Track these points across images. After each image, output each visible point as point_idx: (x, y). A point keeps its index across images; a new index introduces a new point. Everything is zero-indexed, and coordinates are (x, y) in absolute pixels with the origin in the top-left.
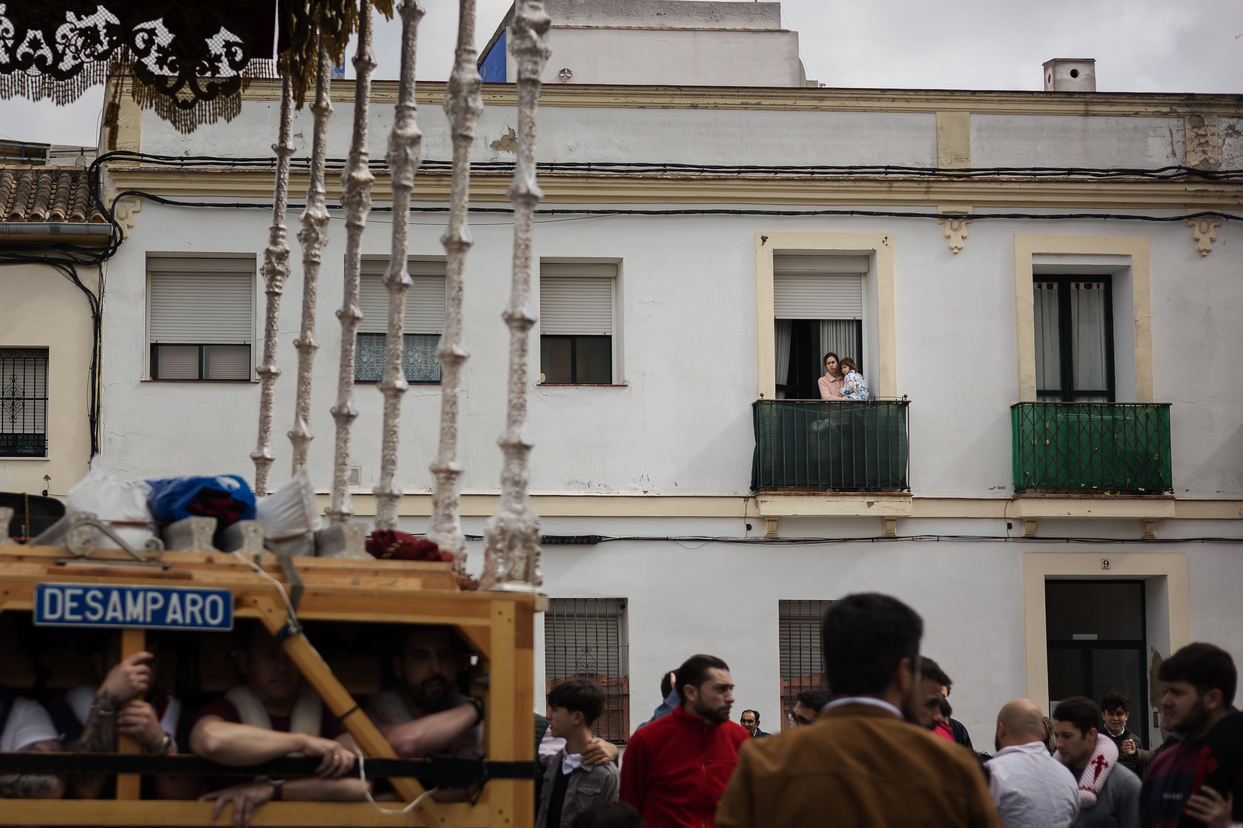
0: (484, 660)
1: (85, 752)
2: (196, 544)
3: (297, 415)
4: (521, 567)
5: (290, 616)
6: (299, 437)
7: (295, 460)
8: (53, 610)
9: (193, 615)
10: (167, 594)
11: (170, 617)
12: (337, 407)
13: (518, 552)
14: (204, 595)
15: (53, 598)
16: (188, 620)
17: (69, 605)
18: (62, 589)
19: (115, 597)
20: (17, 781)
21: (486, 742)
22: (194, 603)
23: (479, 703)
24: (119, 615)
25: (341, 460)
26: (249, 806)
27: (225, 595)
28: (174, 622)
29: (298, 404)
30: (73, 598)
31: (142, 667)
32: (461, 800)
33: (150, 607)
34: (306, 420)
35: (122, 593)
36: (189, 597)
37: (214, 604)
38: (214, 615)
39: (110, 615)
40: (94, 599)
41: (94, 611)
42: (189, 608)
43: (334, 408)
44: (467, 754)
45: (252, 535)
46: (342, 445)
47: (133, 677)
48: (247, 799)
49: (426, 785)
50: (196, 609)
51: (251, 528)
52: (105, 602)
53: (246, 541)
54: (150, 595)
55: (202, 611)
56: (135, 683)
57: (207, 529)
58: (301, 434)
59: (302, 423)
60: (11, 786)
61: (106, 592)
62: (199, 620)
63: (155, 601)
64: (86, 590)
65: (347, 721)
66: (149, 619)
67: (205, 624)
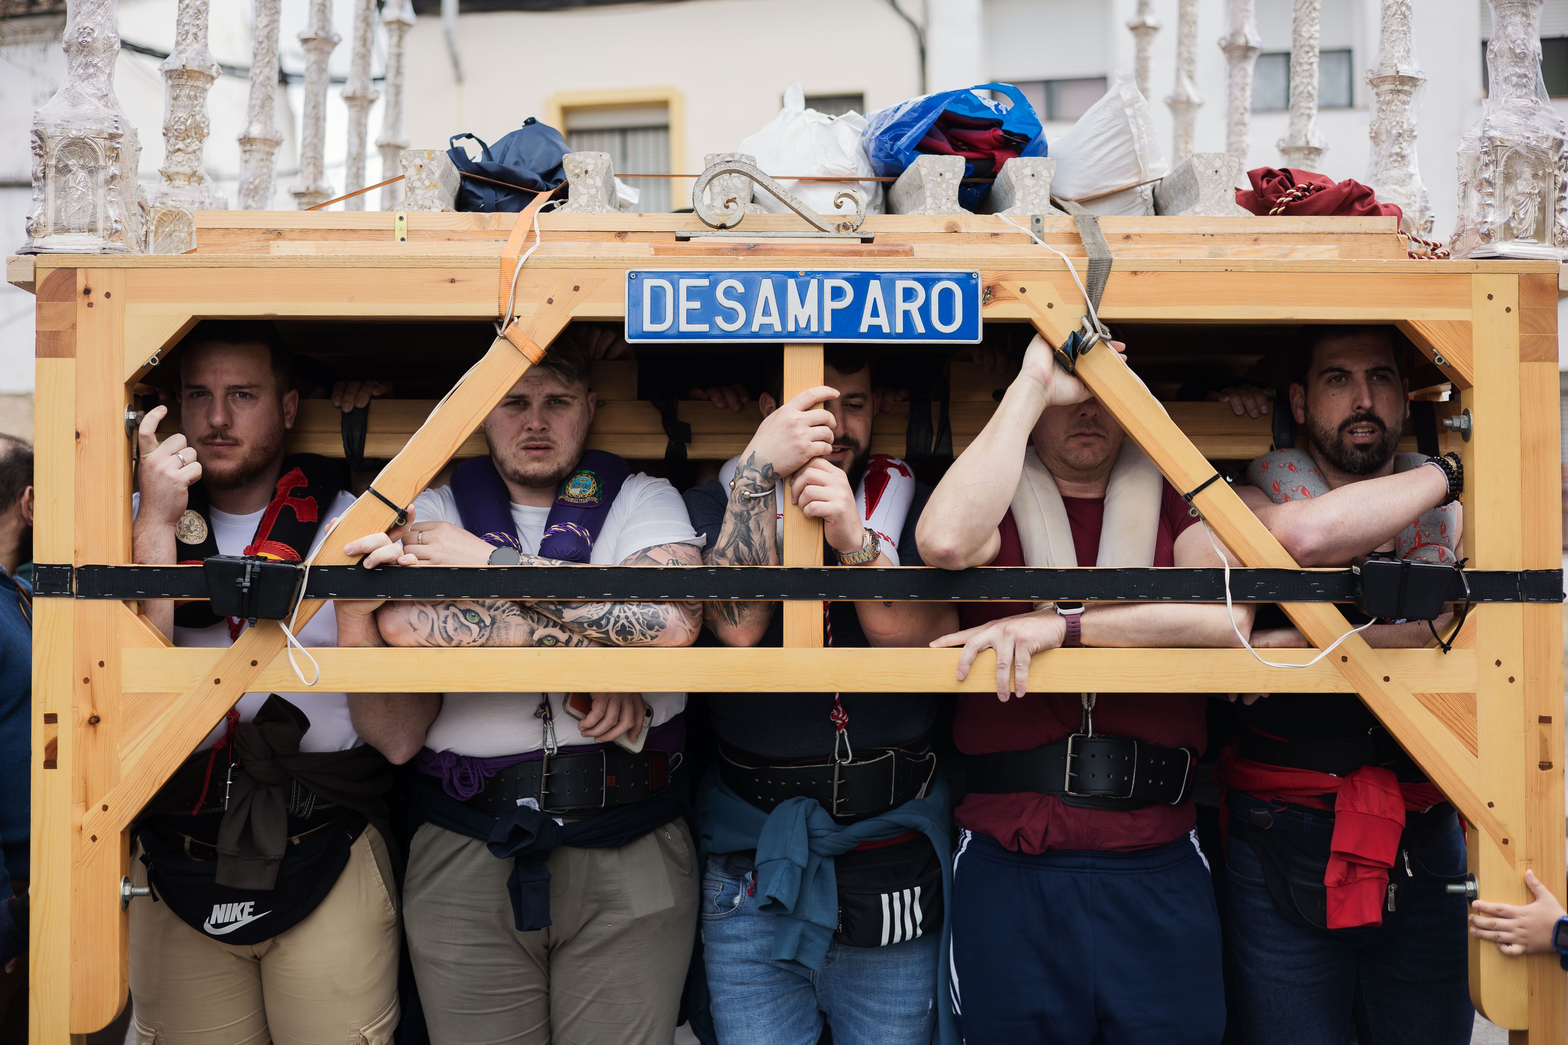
0: (1460, 387)
1: (725, 563)
2: (929, 201)
3: (1178, 71)
4: (1530, 213)
5: (1089, 316)
6: (1182, 102)
7: (1177, 137)
8: (657, 316)
9: (907, 314)
10: (860, 282)
11: (867, 321)
12: (1228, 37)
13: (1525, 183)
14: (928, 281)
15: (657, 294)
16: (900, 329)
17: (685, 305)
18: (674, 277)
19: (767, 288)
20: (607, 616)
21: (1467, 536)
22: (909, 294)
23: (1453, 463)
24: (774, 320)
25: (1237, 117)
26: (1023, 656)
27: (967, 281)
28: (875, 330)
29: (1179, 55)
30: (692, 293)
31: (821, 413)
32: (1422, 642)
33: (830, 305)
34: (1191, 77)
35: (780, 281)
36: (900, 285)
37: (946, 296)
38: (946, 317)
39: (759, 320)
40: (729, 293)
41: (731, 317)
42: (901, 306)
43: (1224, 39)
44: (1430, 557)
45: (1029, 182)
46: (1238, 93)
47: (800, 430)
48: (1018, 643)
49: (1354, 616)
50: (914, 307)
51: (1028, 171)
52: (747, 300)
53: (1019, 195)
54: (829, 284)
55: (925, 311)
56: (804, 442)
57: (948, 175)
58: (1184, 98)
59: (1186, 82)
60: (596, 623)
61: (751, 280)
62: (920, 328)
63: (837, 293)
64: (714, 278)
65: (1198, 501)
66: (828, 327)
67: (931, 331)
